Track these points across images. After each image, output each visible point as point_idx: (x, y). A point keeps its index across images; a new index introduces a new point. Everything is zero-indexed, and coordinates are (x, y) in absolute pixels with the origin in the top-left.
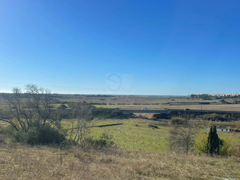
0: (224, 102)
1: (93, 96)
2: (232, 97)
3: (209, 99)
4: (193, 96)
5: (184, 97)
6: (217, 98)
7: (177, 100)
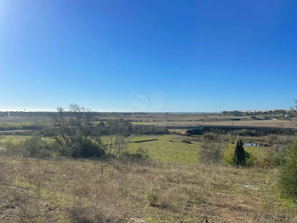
0: (254, 118)
1: (130, 113)
2: (263, 113)
3: (240, 116)
4: (225, 113)
5: (216, 114)
6: (248, 114)
7: (209, 117)
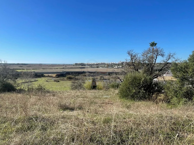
0: (92, 67)
1: (14, 64)
2: (95, 65)
3: (84, 66)
4: (76, 64)
5: (72, 65)
6: (88, 65)
7: (68, 66)
